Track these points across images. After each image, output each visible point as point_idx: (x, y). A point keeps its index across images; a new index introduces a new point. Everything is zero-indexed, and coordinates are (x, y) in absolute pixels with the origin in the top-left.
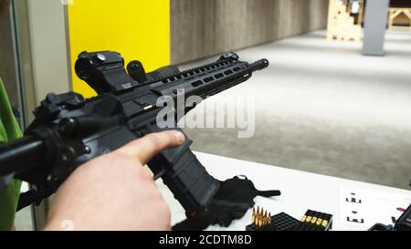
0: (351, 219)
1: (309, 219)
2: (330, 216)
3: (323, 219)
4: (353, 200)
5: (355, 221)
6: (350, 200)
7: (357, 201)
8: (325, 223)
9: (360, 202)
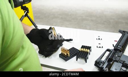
0: (98, 47)
1: (82, 49)
2: (90, 47)
3: (88, 49)
4: (99, 39)
5: (100, 47)
6: (98, 39)
7: (100, 39)
8: (88, 51)
9: (101, 39)
